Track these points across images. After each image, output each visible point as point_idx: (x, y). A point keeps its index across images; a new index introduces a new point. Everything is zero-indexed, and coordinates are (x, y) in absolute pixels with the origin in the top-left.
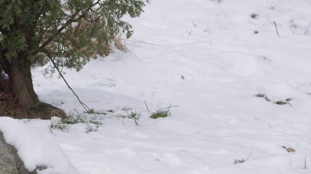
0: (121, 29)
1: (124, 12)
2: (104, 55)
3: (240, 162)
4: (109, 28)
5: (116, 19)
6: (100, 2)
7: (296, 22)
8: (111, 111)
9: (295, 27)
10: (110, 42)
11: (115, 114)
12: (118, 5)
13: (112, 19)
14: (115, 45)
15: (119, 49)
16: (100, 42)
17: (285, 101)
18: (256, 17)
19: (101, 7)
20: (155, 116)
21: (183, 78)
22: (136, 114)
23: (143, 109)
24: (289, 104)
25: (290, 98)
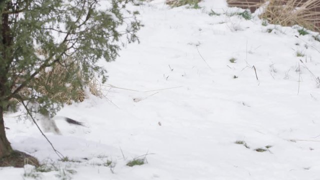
0: (96, 74)
1: (99, 56)
2: (79, 101)
4: (84, 73)
5: (91, 64)
6: (74, 46)
7: (276, 67)
8: (86, 159)
9: (275, 71)
10: (85, 87)
11: (90, 162)
12: (93, 49)
13: (87, 63)
14: (90, 90)
15: (94, 94)
16: (75, 87)
17: (265, 148)
18: (235, 61)
19: (75, 51)
20: (131, 164)
21: (160, 124)
22: (111, 162)
23: (118, 157)
24: (269, 151)
25: (270, 145)
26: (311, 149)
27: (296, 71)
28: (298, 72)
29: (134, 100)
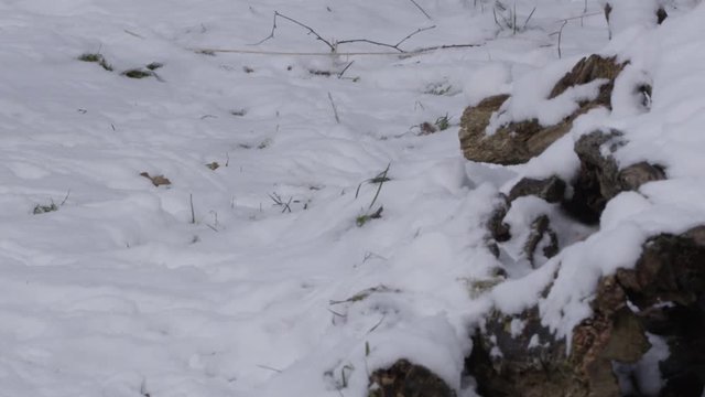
17: (145, 70)
24: (156, 75)
25: (157, 61)
26: (248, 71)
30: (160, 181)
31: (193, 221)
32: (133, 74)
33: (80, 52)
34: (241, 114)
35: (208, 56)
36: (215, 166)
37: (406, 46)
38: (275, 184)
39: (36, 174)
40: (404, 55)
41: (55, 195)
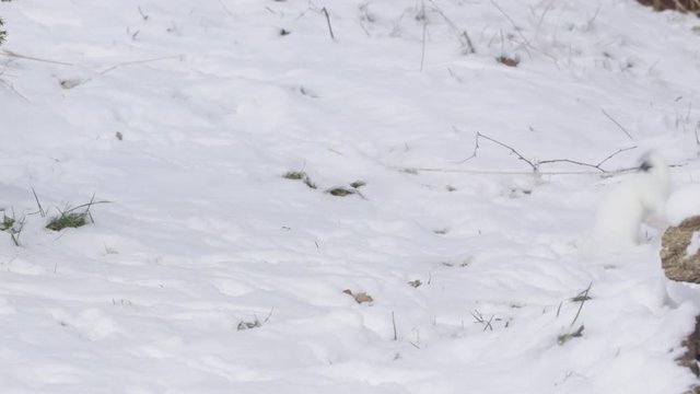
3: (250, 326)
7: (373, 9)
9: (371, 19)
17: (349, 188)
20: (58, 225)
21: (119, 136)
22: (13, 221)
23: (29, 209)
24: (360, 194)
25: (361, 180)
26: (451, 190)
27: (418, 18)
28: (422, 21)
29: (63, 83)
30: (362, 298)
31: (396, 338)
32: (336, 192)
33: (285, 170)
34: (443, 233)
35: (410, 175)
36: (417, 284)
37: (607, 166)
38: (477, 302)
39: (240, 290)
40: (605, 175)
41: (260, 312)
